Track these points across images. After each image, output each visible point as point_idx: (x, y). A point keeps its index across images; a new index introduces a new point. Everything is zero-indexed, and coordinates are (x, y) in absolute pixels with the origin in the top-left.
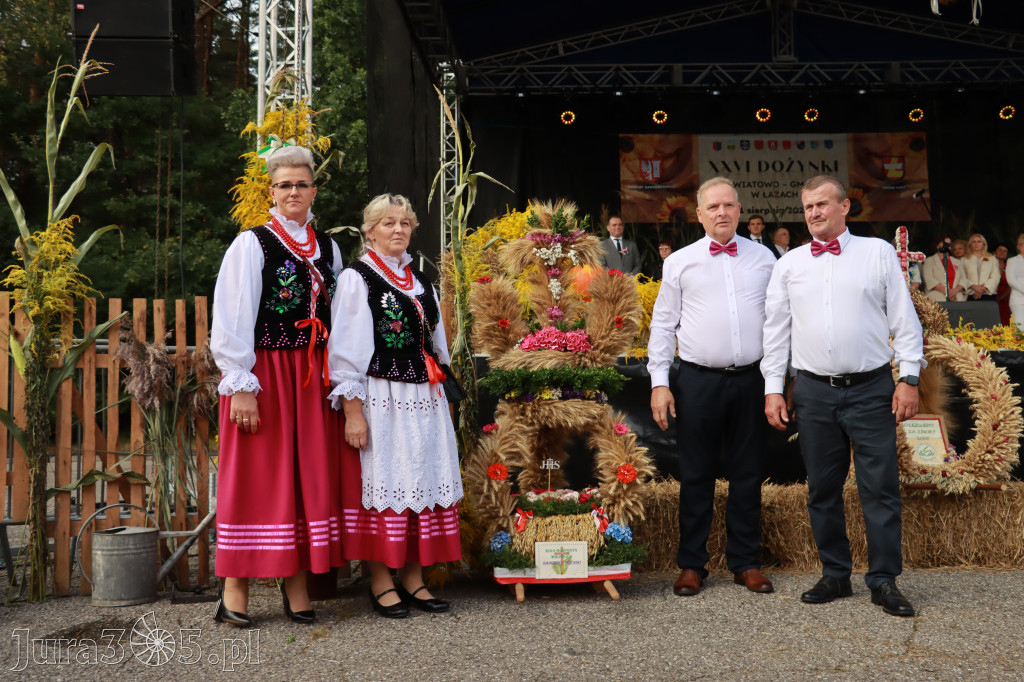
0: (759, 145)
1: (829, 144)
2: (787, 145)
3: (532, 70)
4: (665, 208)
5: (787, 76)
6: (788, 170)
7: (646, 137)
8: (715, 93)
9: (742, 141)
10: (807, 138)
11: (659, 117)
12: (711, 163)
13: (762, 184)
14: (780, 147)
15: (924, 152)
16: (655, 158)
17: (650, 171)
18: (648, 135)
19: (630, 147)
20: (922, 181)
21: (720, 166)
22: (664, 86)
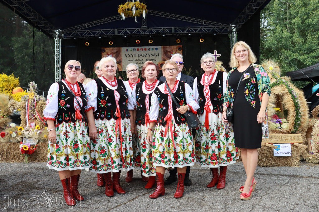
0: (138, 50)
1: (156, 49)
2: (145, 49)
3: (78, 32)
5: (145, 31)
6: (146, 56)
8: (125, 36)
9: (134, 49)
10: (151, 47)
11: (111, 43)
12: (125, 55)
13: (139, 60)
14: (144, 50)
15: (182, 51)
16: (111, 54)
18: (109, 48)
19: (105, 51)
21: (128, 56)
22: (112, 35)
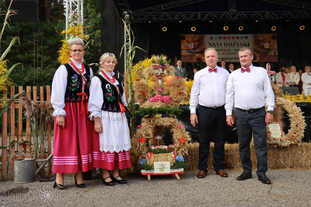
0: (225, 38)
1: (246, 38)
2: (233, 38)
3: (153, 14)
4: (195, 58)
5: (234, 16)
6: (234, 46)
7: (189, 35)
8: (211, 21)
9: (219, 37)
10: (240, 36)
11: (193, 29)
12: (210, 43)
13: (225, 50)
14: (231, 39)
15: (276, 40)
16: (192, 42)
17: (190, 46)
18: (190, 35)
19: (184, 39)
20: (275, 49)
21: (212, 45)
22: (195, 19)
